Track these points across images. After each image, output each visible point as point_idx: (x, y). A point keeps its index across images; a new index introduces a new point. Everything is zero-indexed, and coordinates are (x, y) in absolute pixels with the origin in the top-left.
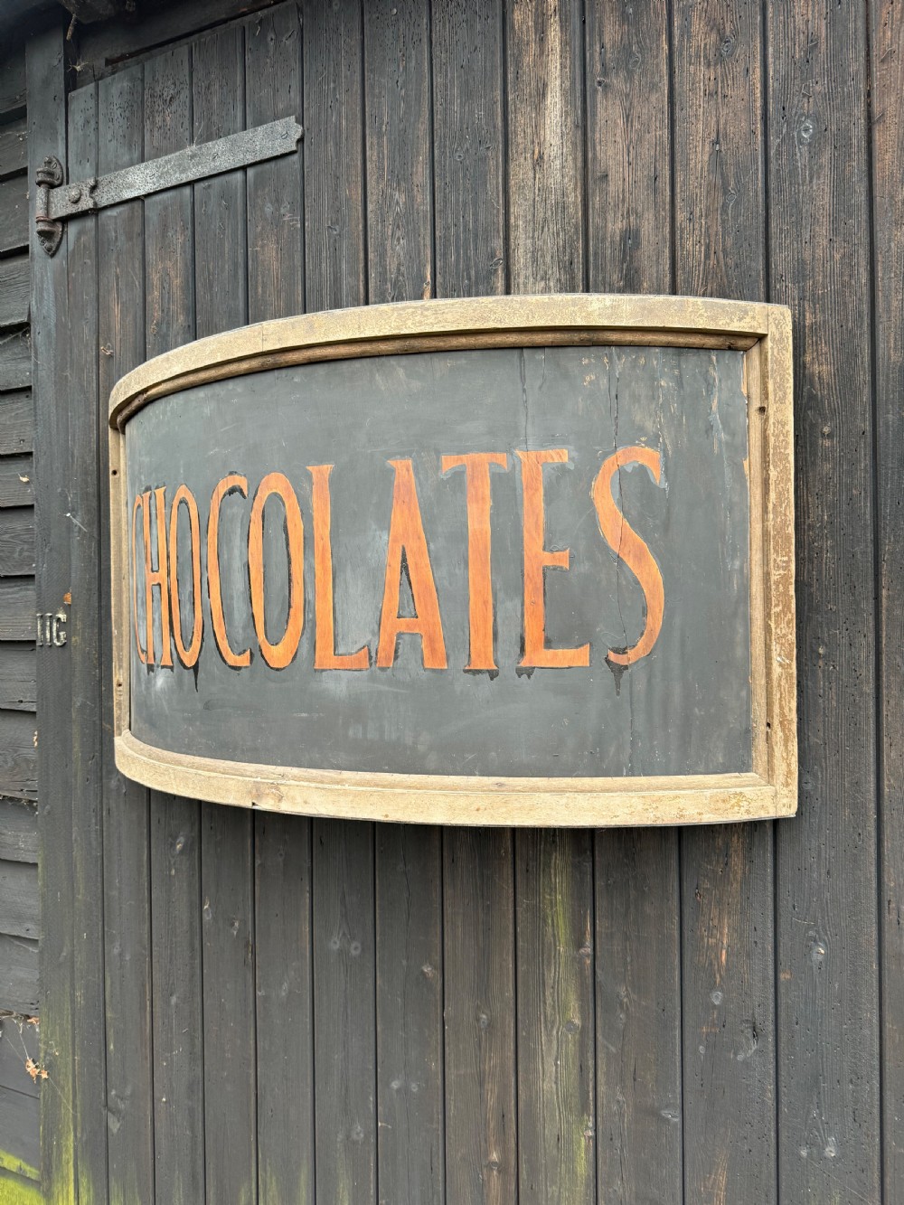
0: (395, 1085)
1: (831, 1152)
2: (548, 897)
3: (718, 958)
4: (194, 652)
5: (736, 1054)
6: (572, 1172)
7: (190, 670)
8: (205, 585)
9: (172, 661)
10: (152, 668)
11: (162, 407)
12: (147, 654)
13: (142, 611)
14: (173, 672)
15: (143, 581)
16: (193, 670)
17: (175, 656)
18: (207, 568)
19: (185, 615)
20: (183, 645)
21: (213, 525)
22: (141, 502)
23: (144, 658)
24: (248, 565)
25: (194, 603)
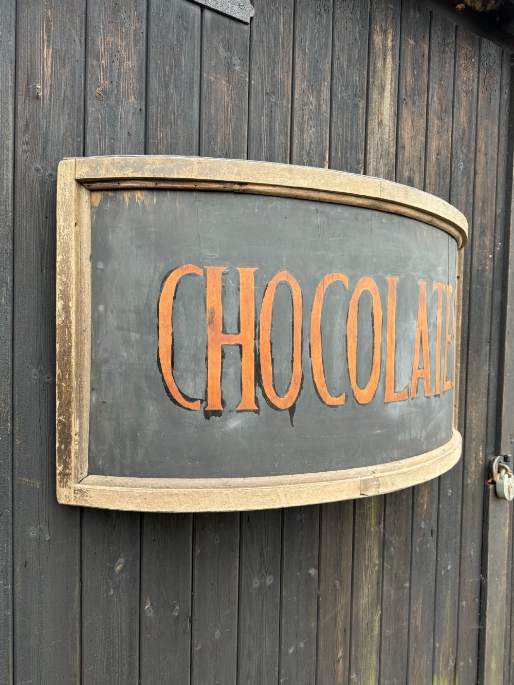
0: (291, 651)
1: (449, 568)
2: (368, 506)
3: (424, 507)
4: (291, 397)
5: (427, 546)
6: (372, 636)
7: (285, 411)
8: (306, 349)
9: (258, 406)
10: (218, 413)
11: (258, 203)
12: (204, 403)
13: (192, 366)
14: (259, 414)
15: (200, 340)
16: (288, 411)
17: (262, 401)
18: (309, 336)
19: (281, 370)
20: (276, 393)
21: (318, 306)
22: (200, 272)
23: (196, 406)
24: (346, 336)
25: (292, 361)
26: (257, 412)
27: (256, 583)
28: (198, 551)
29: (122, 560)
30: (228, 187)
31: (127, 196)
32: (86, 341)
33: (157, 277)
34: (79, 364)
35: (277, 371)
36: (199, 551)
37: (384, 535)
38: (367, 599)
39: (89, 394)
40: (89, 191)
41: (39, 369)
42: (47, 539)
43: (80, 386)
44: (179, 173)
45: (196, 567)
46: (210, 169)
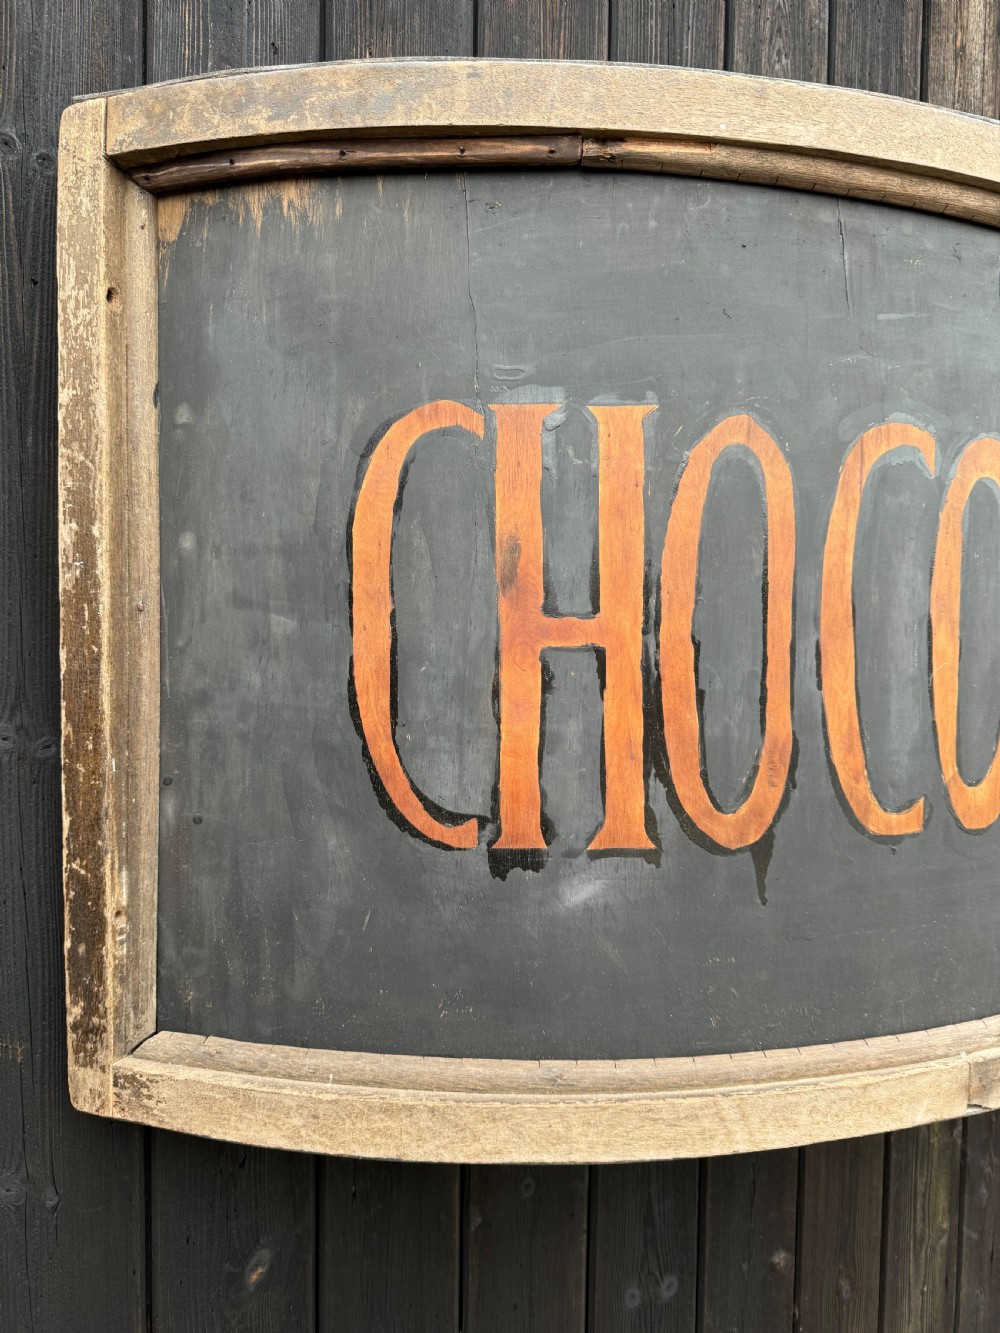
4: (757, 813)
7: (740, 856)
8: (807, 660)
9: (654, 837)
10: (530, 860)
11: (657, 200)
12: (490, 827)
13: (452, 715)
14: (658, 865)
15: (476, 636)
16: (748, 855)
17: (669, 825)
18: (817, 620)
19: (726, 728)
20: (713, 799)
21: (843, 525)
22: (475, 423)
23: (465, 836)
24: (930, 622)
25: (763, 700)
26: (652, 857)
27: (633, 1296)
28: (476, 1221)
29: (265, 1254)
30: (566, 149)
31: (256, 200)
32: (145, 641)
33: (345, 445)
34: (125, 708)
35: (714, 731)
36: (480, 1220)
37: (964, 1154)
38: (919, 1323)
39: (154, 797)
40: (149, 197)
41: (17, 720)
42: (50, 1204)
43: (128, 774)
44: (409, 112)
45: (473, 1261)
46: (508, 94)
